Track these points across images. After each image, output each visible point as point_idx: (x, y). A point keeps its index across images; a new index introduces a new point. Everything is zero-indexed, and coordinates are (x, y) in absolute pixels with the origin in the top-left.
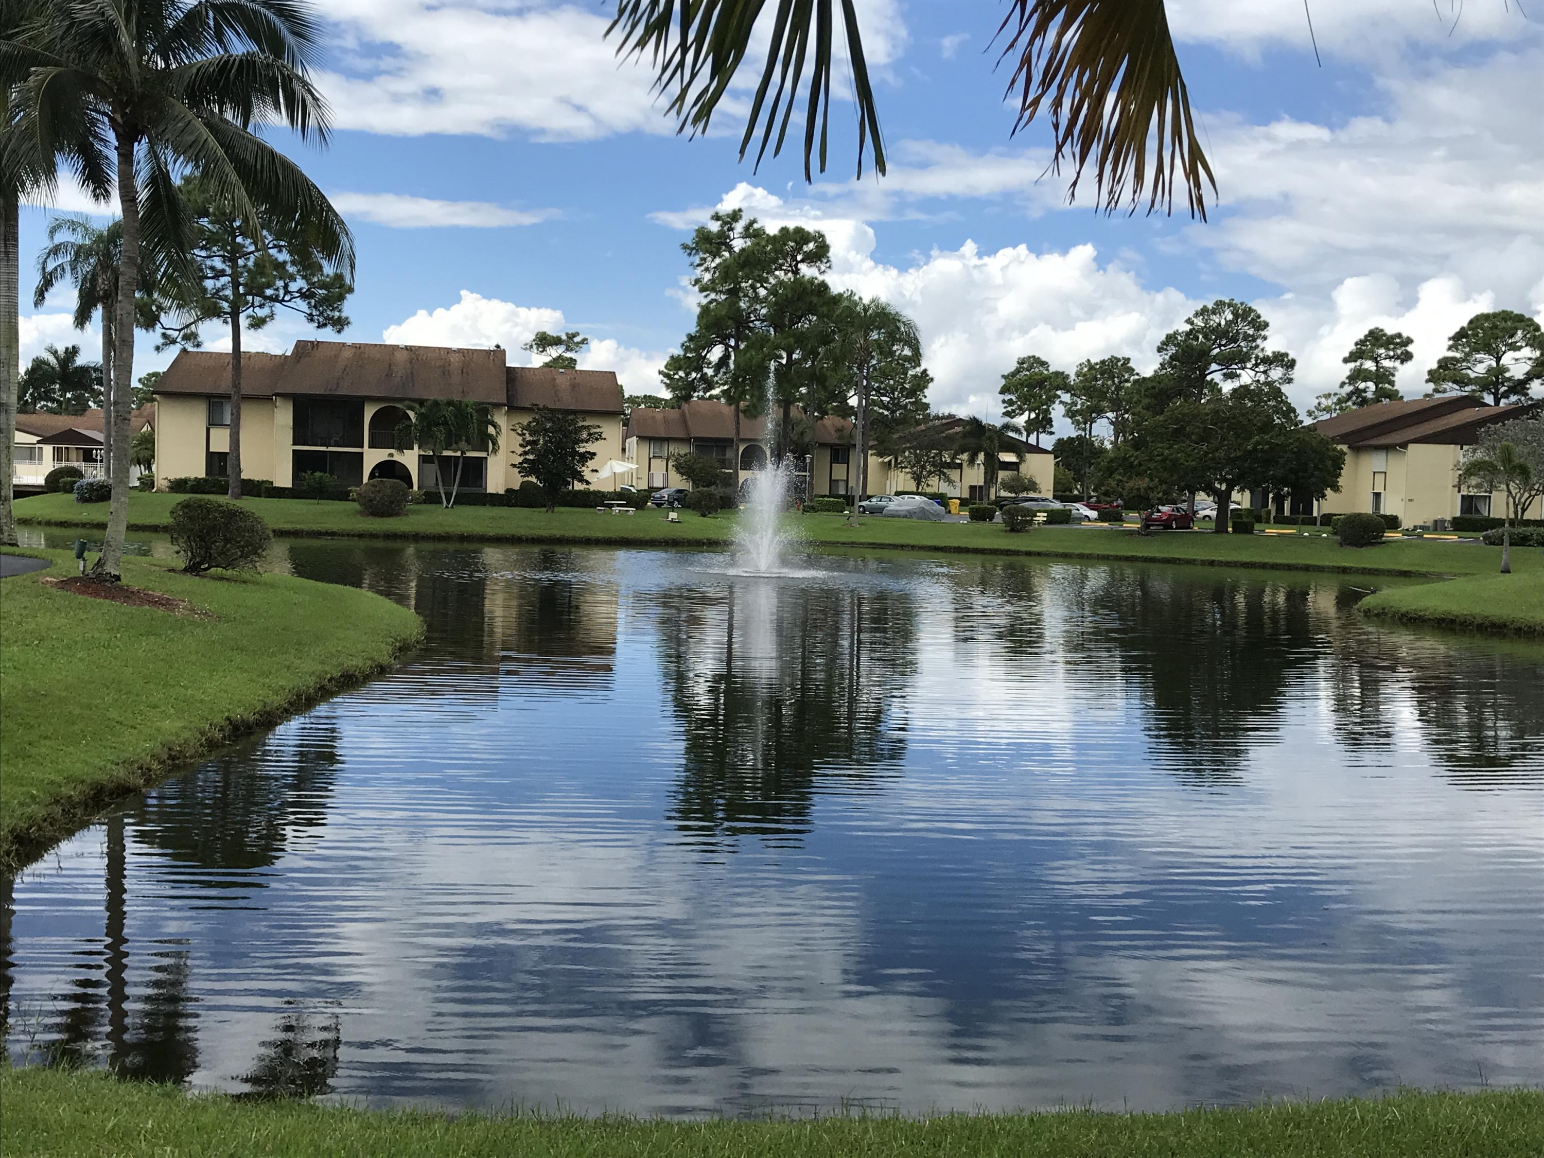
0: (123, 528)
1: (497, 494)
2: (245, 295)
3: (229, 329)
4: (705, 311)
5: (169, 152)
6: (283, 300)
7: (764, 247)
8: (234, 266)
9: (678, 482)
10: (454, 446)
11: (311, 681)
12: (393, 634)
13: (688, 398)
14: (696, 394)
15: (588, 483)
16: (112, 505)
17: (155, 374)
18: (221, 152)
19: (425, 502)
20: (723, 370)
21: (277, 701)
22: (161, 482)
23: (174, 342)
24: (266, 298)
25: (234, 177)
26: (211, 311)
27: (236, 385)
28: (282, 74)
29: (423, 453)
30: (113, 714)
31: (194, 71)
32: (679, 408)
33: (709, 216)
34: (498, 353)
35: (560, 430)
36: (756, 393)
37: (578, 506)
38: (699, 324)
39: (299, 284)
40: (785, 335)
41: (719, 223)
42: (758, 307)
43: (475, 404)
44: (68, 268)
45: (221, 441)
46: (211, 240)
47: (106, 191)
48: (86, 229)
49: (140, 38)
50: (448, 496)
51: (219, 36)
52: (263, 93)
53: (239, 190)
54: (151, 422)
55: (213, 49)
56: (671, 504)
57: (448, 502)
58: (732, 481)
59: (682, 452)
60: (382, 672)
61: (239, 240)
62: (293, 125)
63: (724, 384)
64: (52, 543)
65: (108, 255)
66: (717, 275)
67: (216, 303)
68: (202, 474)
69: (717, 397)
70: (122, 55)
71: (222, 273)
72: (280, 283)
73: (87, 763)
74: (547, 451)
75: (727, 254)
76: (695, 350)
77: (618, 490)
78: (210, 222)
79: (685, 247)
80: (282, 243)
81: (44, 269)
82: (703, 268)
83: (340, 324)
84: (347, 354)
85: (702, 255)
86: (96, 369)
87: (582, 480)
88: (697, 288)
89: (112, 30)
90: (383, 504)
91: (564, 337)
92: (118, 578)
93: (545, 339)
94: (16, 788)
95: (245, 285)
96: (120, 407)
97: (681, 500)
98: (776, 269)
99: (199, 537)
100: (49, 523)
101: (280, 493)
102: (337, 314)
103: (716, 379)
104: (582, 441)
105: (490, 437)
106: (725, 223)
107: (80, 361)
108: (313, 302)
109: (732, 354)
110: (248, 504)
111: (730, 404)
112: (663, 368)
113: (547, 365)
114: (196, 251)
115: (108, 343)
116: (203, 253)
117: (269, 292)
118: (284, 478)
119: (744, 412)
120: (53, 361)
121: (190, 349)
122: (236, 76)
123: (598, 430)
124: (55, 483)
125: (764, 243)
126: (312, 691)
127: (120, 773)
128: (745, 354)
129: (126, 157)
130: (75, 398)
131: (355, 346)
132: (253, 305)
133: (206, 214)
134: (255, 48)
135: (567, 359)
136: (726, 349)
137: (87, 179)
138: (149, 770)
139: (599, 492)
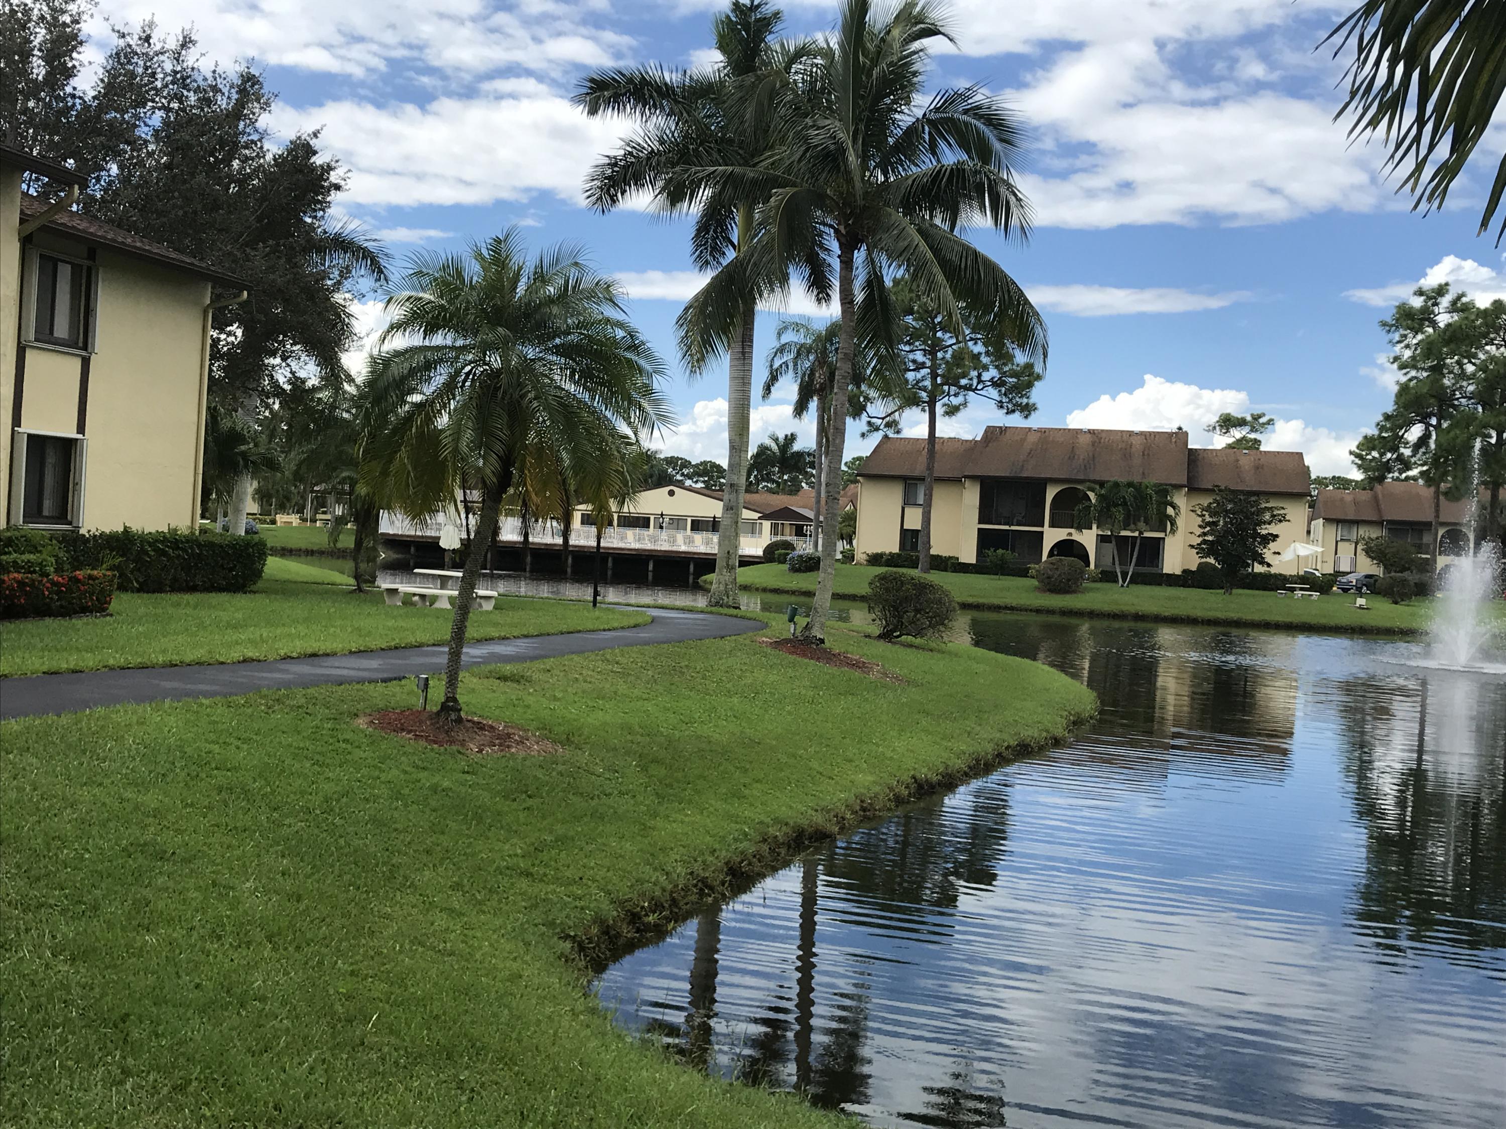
0: (828, 596)
1: (1173, 575)
2: (942, 384)
3: (926, 416)
4: (1404, 389)
5: (884, 257)
6: (976, 389)
7: (1473, 321)
8: (934, 358)
9: (1367, 567)
10: (1132, 526)
11: (990, 748)
12: (1068, 708)
13: (1381, 479)
14: (1390, 475)
15: (1269, 565)
16: (821, 575)
17: (859, 459)
18: (929, 254)
19: (1101, 580)
20: (1423, 450)
21: (959, 764)
22: (860, 556)
23: (877, 429)
24: (960, 387)
25: (940, 278)
26: (912, 401)
27: (930, 468)
28: (989, 179)
29: (1101, 533)
30: (815, 764)
31: (910, 181)
32: (1371, 489)
33: (1412, 292)
34: (1181, 435)
35: (1242, 511)
36: (1460, 474)
37: (1258, 589)
38: (1396, 403)
39: (992, 373)
40: (1495, 413)
41: (1422, 298)
42: (1465, 384)
43: (1155, 485)
44: (791, 365)
45: (914, 521)
46: (915, 335)
47: (828, 295)
48: (808, 329)
49: (865, 158)
50: (1124, 575)
51: (933, 149)
52: (971, 198)
53: (945, 288)
54: (853, 502)
55: (927, 161)
56: (1359, 589)
57: (1124, 581)
58: (1429, 568)
59: (1374, 536)
60: (1057, 742)
61: (939, 334)
62: (996, 225)
63: (1422, 465)
64: (766, 608)
65: (824, 352)
66: (1418, 351)
67: (916, 393)
68: (896, 549)
69: (1415, 479)
70: (848, 172)
71: (922, 366)
72: (974, 374)
73: (791, 807)
74: (1227, 532)
75: (1430, 330)
76: (1391, 429)
77: (1301, 573)
78: (914, 319)
79: (1384, 324)
80: (979, 336)
81: (771, 366)
82: (1402, 345)
83: (1027, 410)
84: (1032, 438)
85: (1402, 332)
86: (809, 454)
87: (1262, 562)
88: (1395, 366)
89: (841, 150)
90: (1061, 582)
91: (1249, 418)
92: (822, 641)
93: (1229, 420)
94: (733, 825)
95: (943, 376)
96: (830, 488)
97: (1370, 585)
98: (1487, 344)
99: (893, 606)
100: (765, 590)
101: (964, 568)
102: (1025, 401)
103: (1413, 460)
104: (1265, 523)
105: (1169, 517)
106: (1429, 298)
107: (797, 447)
108: (1003, 390)
109: (1434, 434)
110: (936, 577)
111: (1430, 486)
112: (1354, 449)
113: (1230, 446)
114: (902, 347)
115: (822, 430)
116: (907, 348)
117: (963, 382)
118: (969, 555)
119: (1446, 494)
120: (774, 447)
121: (891, 435)
122: (947, 186)
123: (1282, 512)
124: (772, 554)
125: (1473, 317)
126: (990, 757)
127: (819, 819)
128: (1449, 432)
129: (847, 263)
130: (791, 479)
131: (1040, 430)
132: (948, 394)
133: (910, 312)
134: (965, 157)
135: (1251, 440)
136: (1427, 429)
137: (812, 285)
138: (843, 819)
139: (1281, 575)
